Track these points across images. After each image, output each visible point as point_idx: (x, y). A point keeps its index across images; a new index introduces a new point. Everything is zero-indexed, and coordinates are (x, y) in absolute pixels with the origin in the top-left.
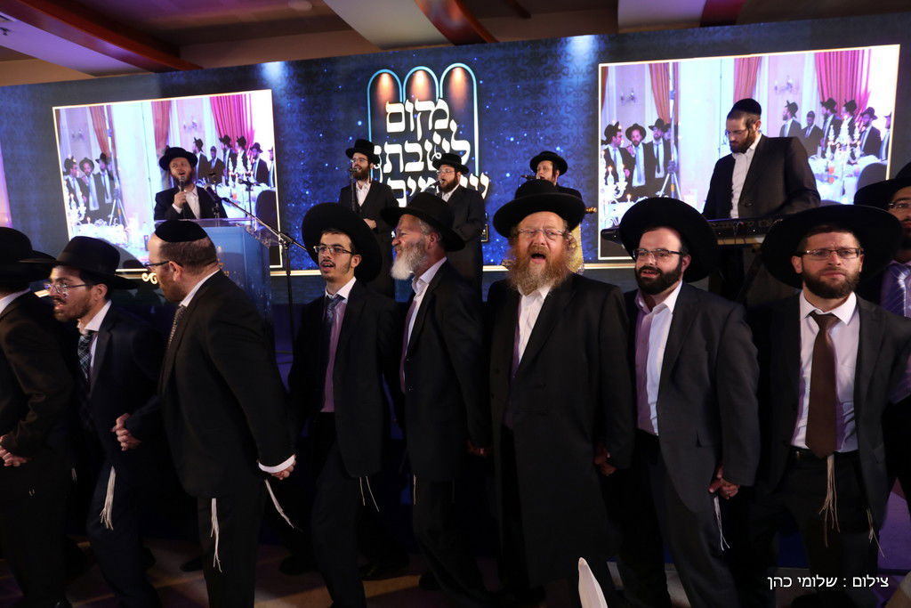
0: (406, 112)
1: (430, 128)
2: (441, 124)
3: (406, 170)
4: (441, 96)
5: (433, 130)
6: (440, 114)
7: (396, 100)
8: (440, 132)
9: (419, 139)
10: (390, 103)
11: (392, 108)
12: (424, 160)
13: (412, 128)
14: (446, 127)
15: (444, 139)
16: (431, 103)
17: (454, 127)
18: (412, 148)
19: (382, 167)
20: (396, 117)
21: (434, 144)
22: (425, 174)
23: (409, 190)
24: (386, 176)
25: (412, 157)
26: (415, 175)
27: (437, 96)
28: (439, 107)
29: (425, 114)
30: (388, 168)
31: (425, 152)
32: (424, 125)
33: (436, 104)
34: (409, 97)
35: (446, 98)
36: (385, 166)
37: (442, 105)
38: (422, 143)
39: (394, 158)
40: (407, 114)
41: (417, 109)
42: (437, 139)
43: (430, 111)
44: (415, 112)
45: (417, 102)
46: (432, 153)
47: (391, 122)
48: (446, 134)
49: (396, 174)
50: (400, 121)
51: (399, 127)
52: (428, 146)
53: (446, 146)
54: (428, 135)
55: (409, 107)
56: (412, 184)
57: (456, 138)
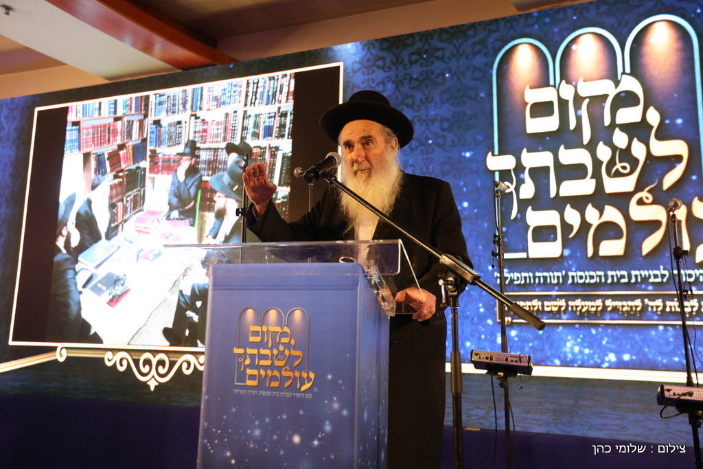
0: (560, 99)
1: (607, 121)
2: (629, 115)
3: (562, 194)
4: (628, 70)
5: (613, 125)
6: (626, 99)
7: (544, 82)
8: (626, 128)
9: (586, 140)
10: (531, 88)
11: (534, 96)
12: (597, 175)
13: (573, 124)
14: (638, 119)
15: (635, 140)
16: (610, 83)
17: (654, 118)
18: (569, 156)
19: (517, 189)
20: (542, 109)
21: (614, 148)
22: (600, 198)
23: (567, 227)
24: (524, 204)
25: (577, 172)
26: (579, 203)
27: (620, 70)
28: (622, 88)
29: (599, 99)
30: (528, 190)
31: (597, 163)
32: (596, 120)
33: (617, 83)
34: (565, 76)
35: (636, 70)
36: (523, 188)
37: (630, 84)
38: (591, 148)
39: (539, 174)
40: (563, 103)
41: (582, 93)
42: (620, 139)
43: (605, 97)
44: (578, 100)
45: (581, 83)
46: (611, 163)
47: (532, 116)
48: (638, 130)
49: (541, 201)
50: (551, 113)
51: (549, 124)
52: (604, 153)
53: (639, 150)
54: (603, 134)
55: (567, 92)
56: (572, 216)
57: (660, 137)
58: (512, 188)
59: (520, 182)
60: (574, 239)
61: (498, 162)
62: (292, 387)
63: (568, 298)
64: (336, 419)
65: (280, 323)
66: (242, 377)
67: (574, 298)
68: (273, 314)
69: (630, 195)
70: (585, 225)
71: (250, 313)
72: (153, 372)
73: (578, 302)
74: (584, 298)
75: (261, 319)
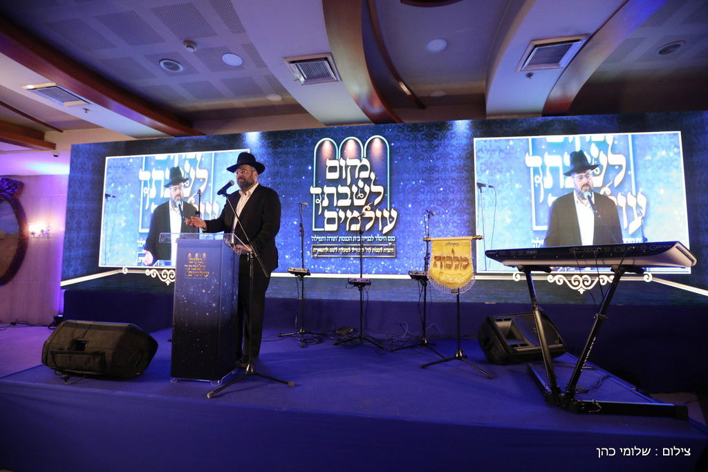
0: (340, 166)
1: (357, 177)
2: (364, 174)
3: (338, 205)
4: (365, 156)
5: (359, 178)
6: (363, 168)
7: (334, 158)
8: (363, 180)
9: (348, 184)
10: (329, 160)
11: (330, 163)
12: (352, 198)
13: (344, 177)
14: (367, 176)
15: (366, 185)
16: (358, 161)
17: (373, 176)
18: (342, 190)
19: (322, 202)
20: (333, 169)
21: (358, 187)
22: (352, 207)
23: (339, 218)
24: (324, 208)
25: (344, 196)
26: (344, 209)
27: (362, 156)
28: (363, 163)
29: (354, 167)
30: (326, 203)
31: (352, 193)
32: (352, 175)
33: (361, 161)
34: (343, 156)
35: (368, 157)
36: (324, 201)
37: (366, 162)
38: (350, 187)
39: (330, 196)
41: (348, 164)
42: (361, 184)
43: (356, 166)
44: (347, 167)
45: (348, 159)
46: (357, 193)
47: (329, 172)
48: (367, 181)
49: (331, 207)
50: (336, 171)
51: (335, 176)
52: (355, 189)
53: (367, 189)
54: (355, 181)
55: (343, 163)
56: (342, 214)
57: (374, 184)
58: (320, 201)
59: (323, 199)
60: (342, 224)
61: (315, 190)
62: (203, 276)
63: (338, 247)
64: (215, 285)
65: (199, 257)
66: (187, 274)
67: (341, 247)
68: (197, 255)
69: (363, 206)
70: (346, 218)
71: (190, 254)
72: (168, 277)
73: (342, 249)
74: (344, 247)
75: (193, 256)
